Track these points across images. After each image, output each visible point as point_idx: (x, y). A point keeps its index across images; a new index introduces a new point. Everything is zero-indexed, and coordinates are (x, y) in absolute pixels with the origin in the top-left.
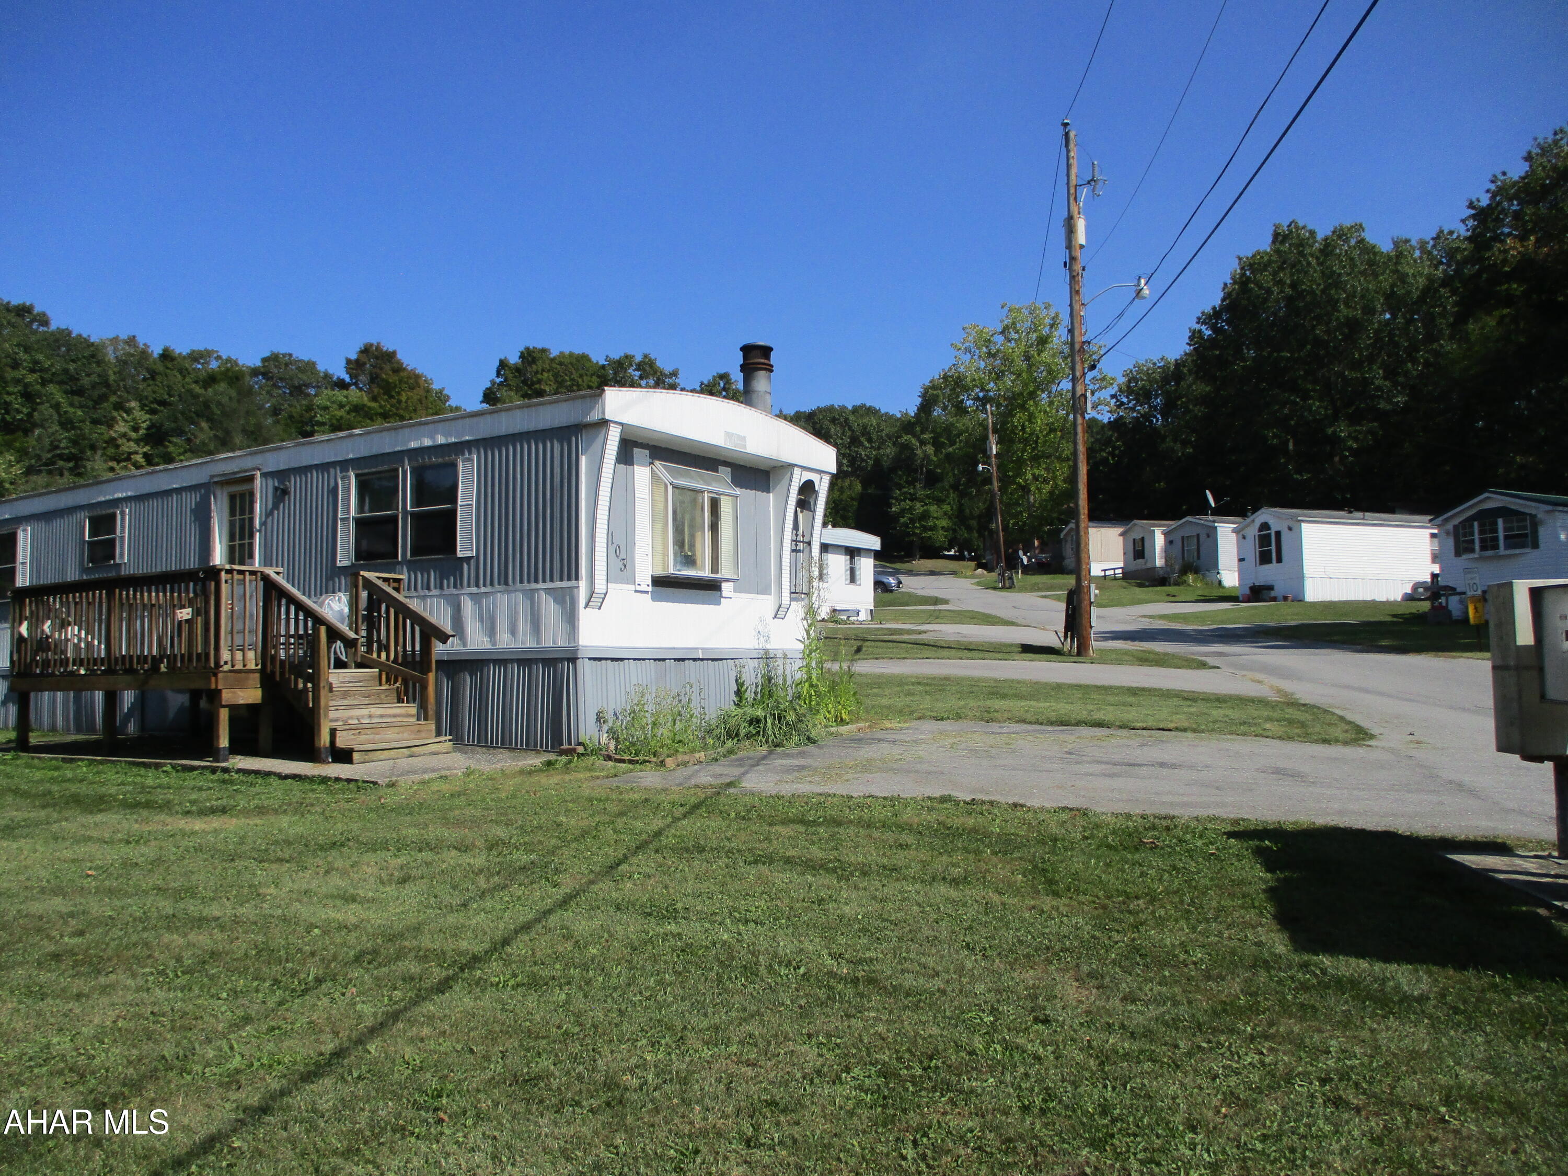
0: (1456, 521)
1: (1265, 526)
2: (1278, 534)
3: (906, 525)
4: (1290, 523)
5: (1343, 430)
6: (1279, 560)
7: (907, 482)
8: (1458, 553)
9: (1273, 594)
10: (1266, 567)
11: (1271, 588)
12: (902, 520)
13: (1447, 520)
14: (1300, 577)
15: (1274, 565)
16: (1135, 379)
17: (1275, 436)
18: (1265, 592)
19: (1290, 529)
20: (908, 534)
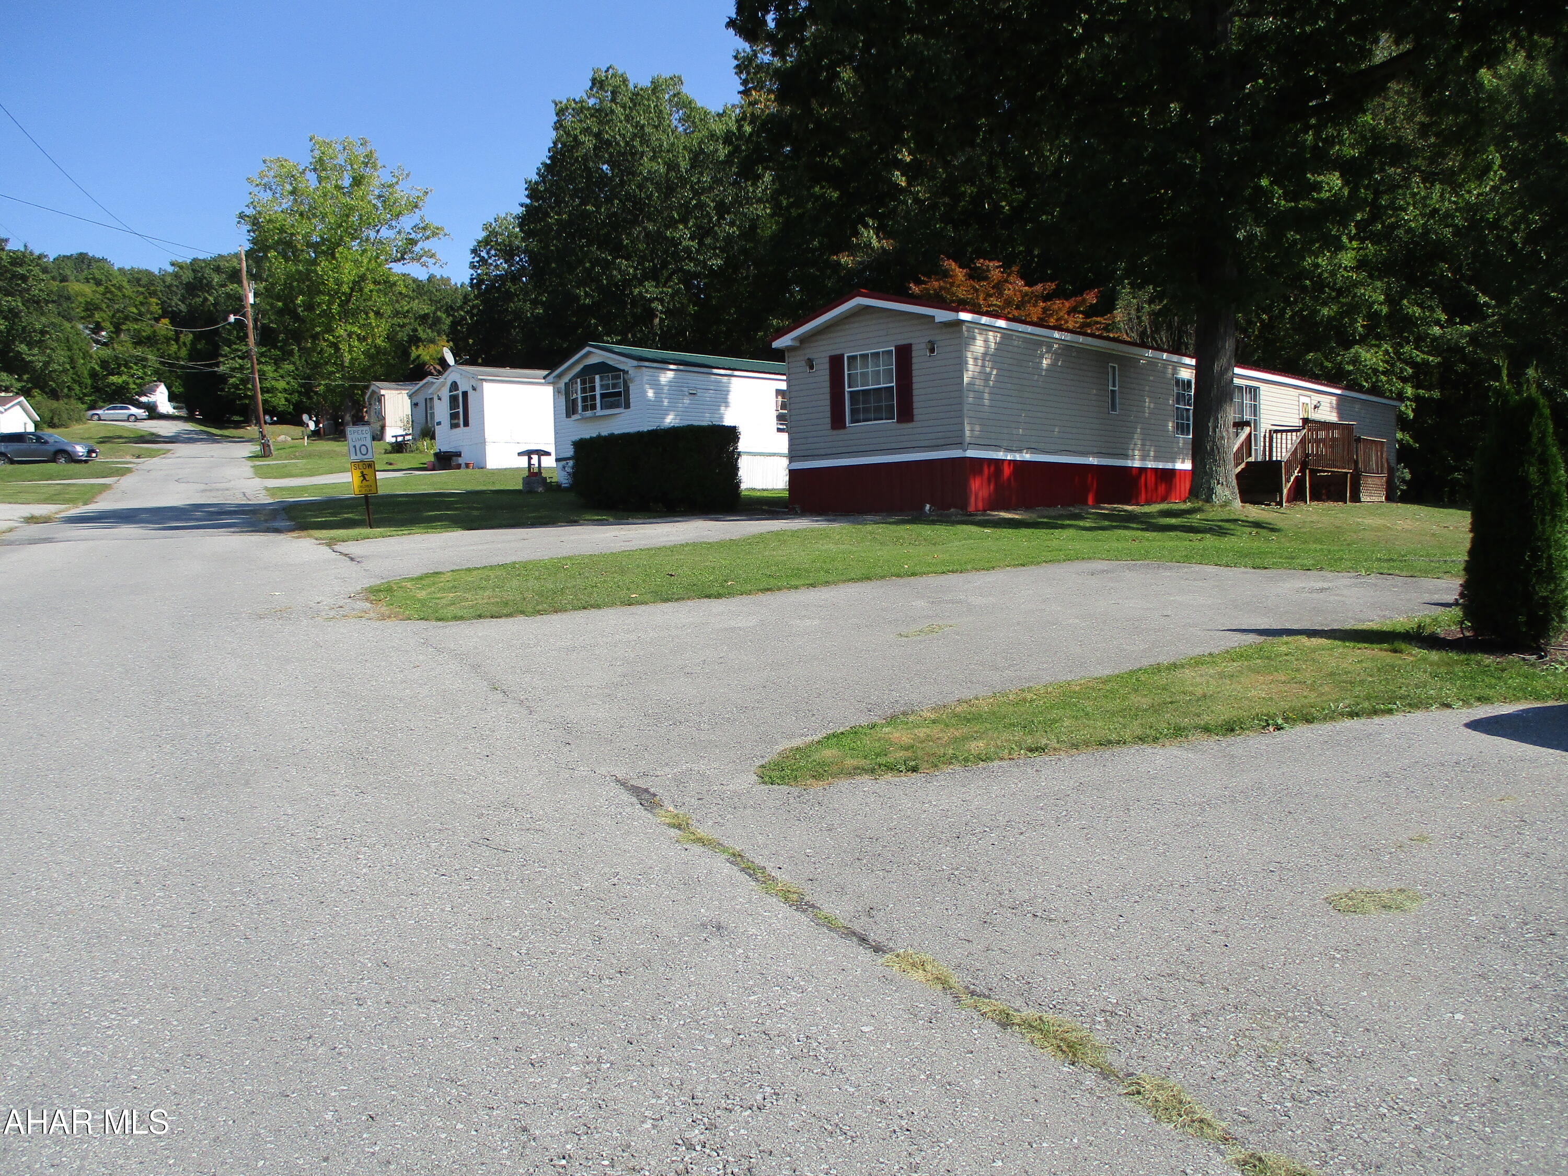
0: (566, 379)
1: (454, 386)
2: (465, 394)
3: (236, 387)
4: (473, 382)
5: (650, 290)
6: (466, 424)
7: (238, 338)
8: (568, 415)
9: (461, 460)
10: (456, 431)
11: (459, 454)
12: (231, 381)
13: (559, 376)
14: (481, 443)
15: (462, 428)
16: (493, 233)
17: (587, 295)
18: (454, 458)
19: (474, 389)
20: (241, 398)
